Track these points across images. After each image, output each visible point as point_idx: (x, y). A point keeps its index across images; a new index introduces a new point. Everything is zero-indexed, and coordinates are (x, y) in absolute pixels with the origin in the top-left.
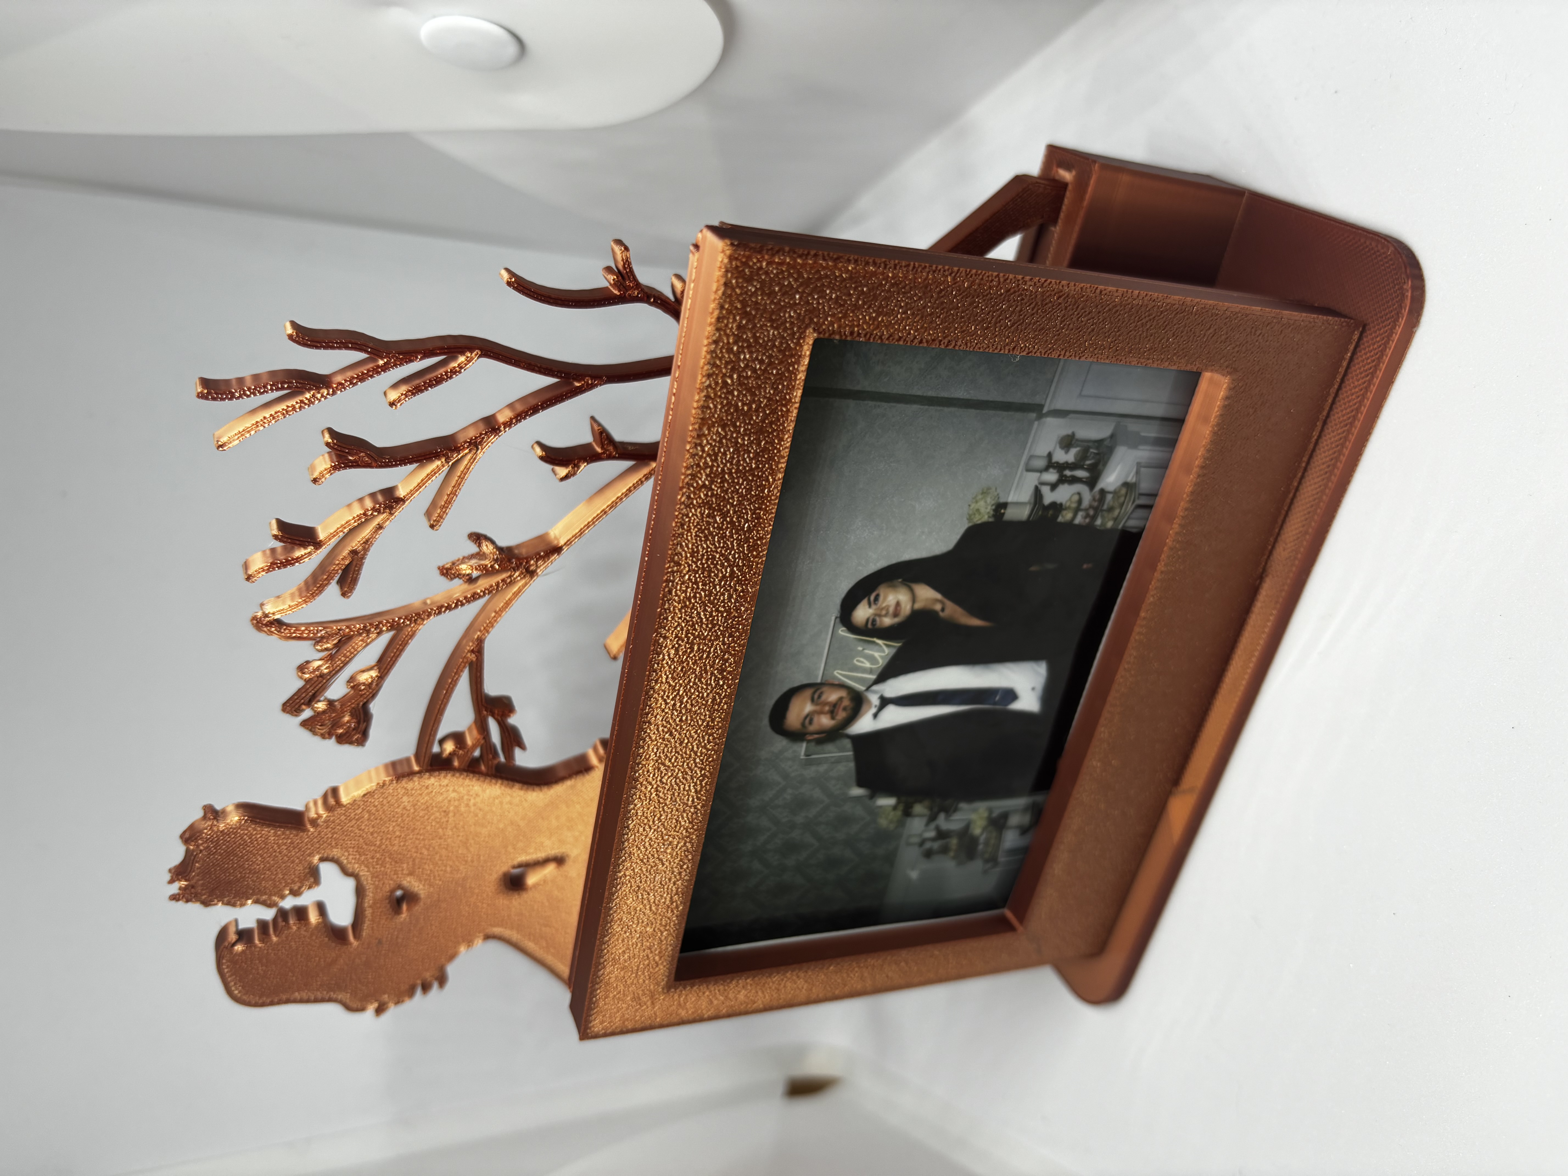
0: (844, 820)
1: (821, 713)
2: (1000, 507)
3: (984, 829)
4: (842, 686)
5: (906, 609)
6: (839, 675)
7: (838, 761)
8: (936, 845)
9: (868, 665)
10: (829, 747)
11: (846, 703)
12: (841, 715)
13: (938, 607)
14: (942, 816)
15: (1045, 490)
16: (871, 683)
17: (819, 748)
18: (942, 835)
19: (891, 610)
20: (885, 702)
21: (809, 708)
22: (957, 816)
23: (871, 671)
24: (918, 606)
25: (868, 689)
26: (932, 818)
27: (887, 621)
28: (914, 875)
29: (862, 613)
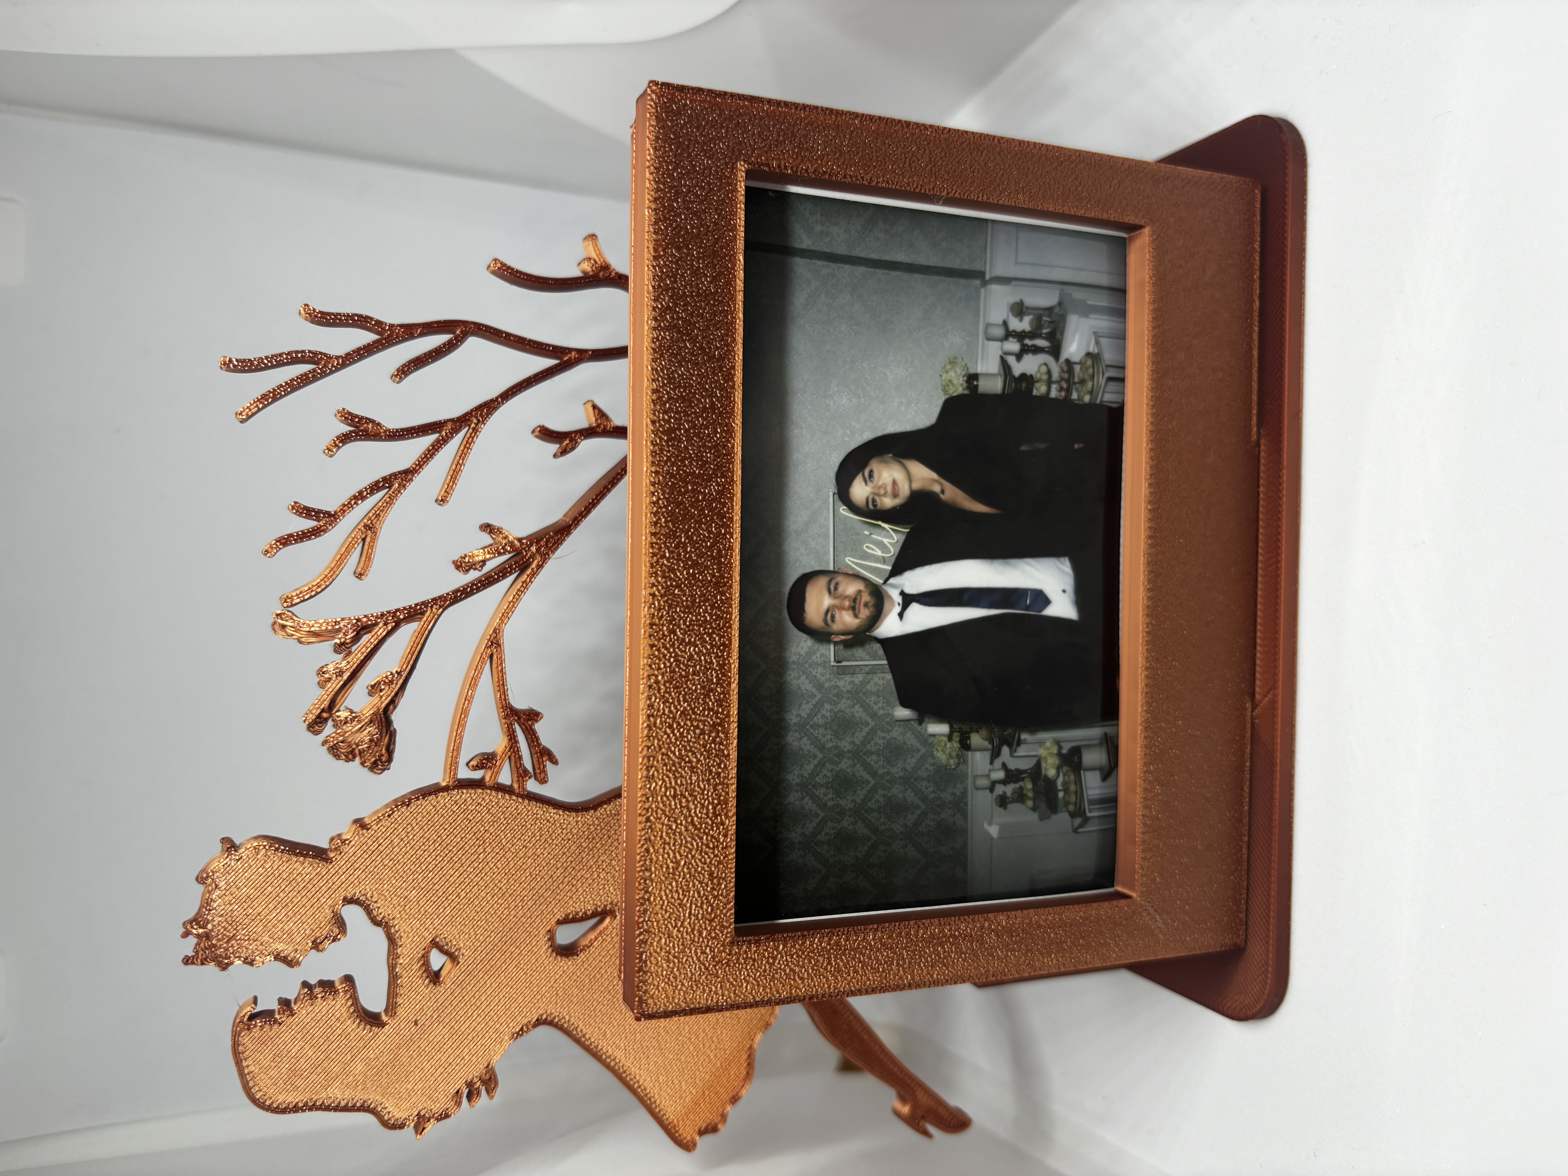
1: (841, 608)
2: (972, 378)
3: (1058, 769)
4: (857, 576)
5: (905, 490)
7: (873, 671)
8: (1009, 789)
9: (879, 553)
10: (859, 652)
12: (865, 613)
13: (937, 488)
14: (1005, 750)
15: (1011, 360)
16: (887, 575)
17: (849, 653)
18: (1012, 776)
19: (889, 488)
20: (908, 599)
21: (827, 601)
24: (916, 486)
26: (995, 754)
28: (994, 831)
29: (860, 491)
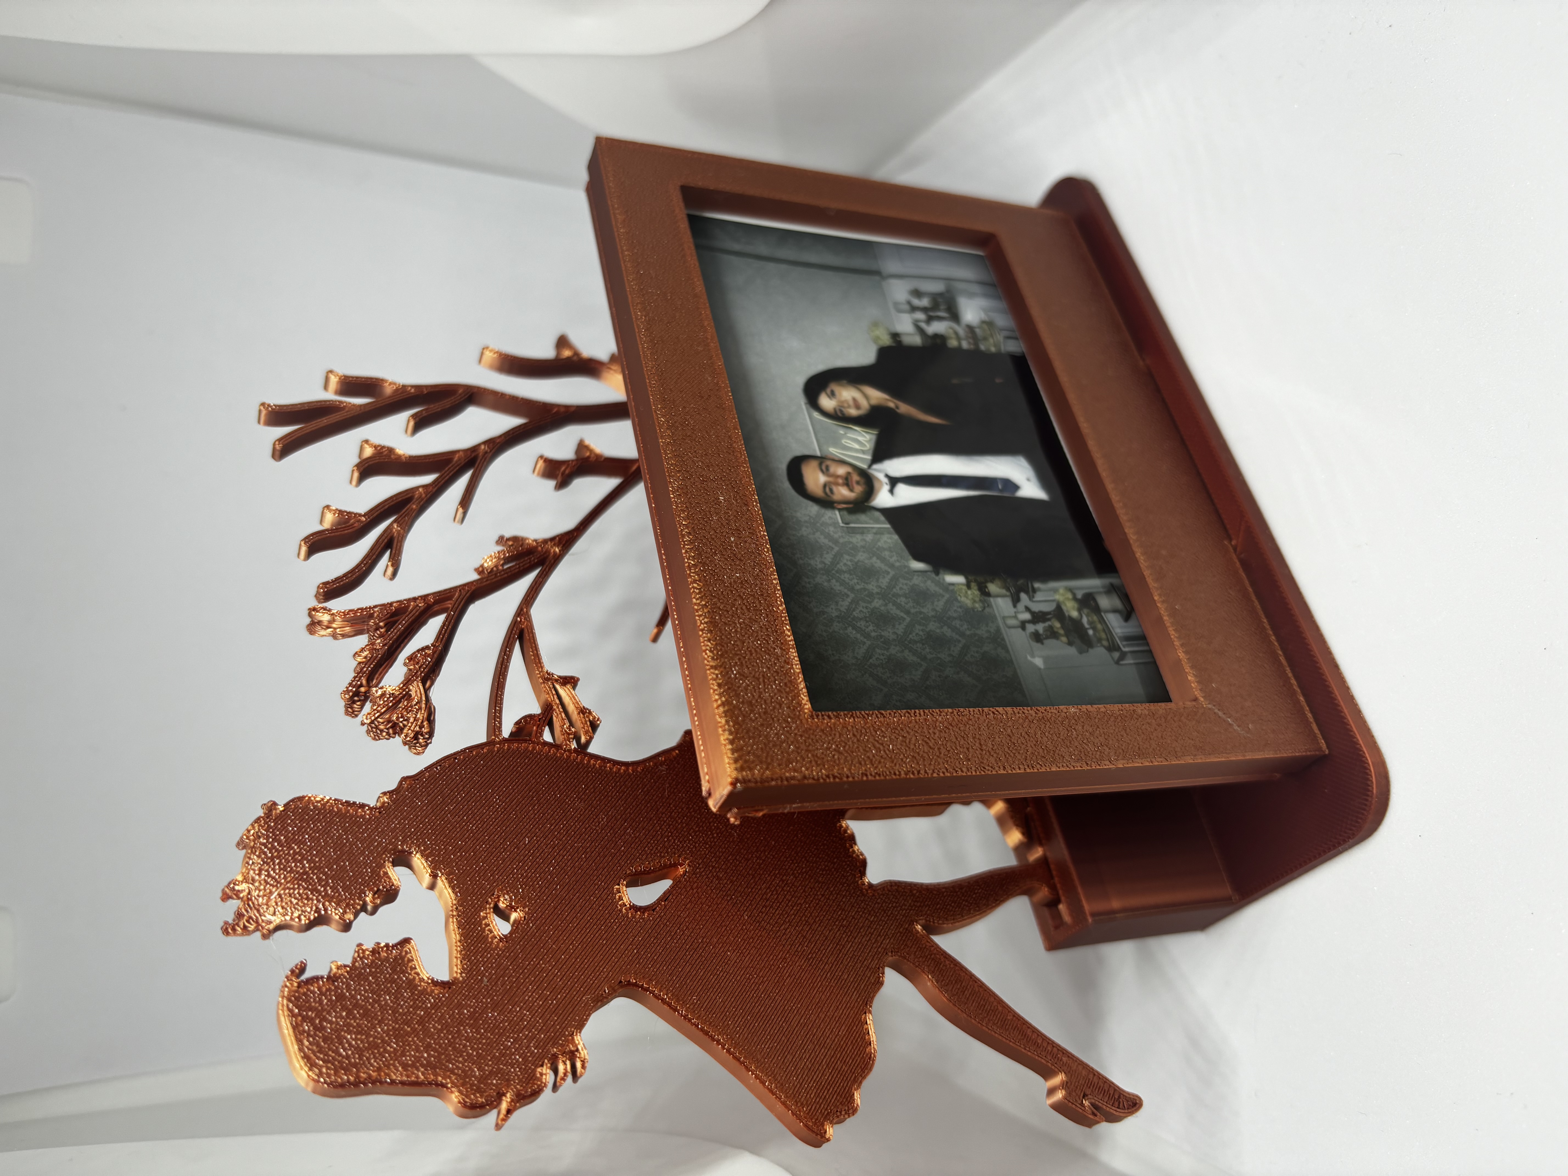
0: (921, 596)
1: (837, 484)
2: (895, 336)
3: (1079, 610)
4: (843, 462)
5: (865, 404)
6: (834, 451)
7: (880, 532)
8: (1040, 627)
9: (857, 446)
10: (863, 517)
11: (855, 477)
12: (859, 489)
13: (891, 405)
14: (1023, 596)
15: (923, 325)
16: (869, 462)
17: (853, 517)
18: (1038, 617)
19: (851, 403)
20: (894, 482)
21: (822, 479)
22: (1039, 596)
23: (863, 452)
24: (874, 402)
25: (870, 466)
26: (1016, 600)
27: (853, 412)
28: (1039, 662)
29: (826, 402)
